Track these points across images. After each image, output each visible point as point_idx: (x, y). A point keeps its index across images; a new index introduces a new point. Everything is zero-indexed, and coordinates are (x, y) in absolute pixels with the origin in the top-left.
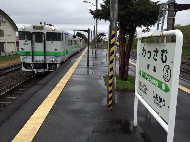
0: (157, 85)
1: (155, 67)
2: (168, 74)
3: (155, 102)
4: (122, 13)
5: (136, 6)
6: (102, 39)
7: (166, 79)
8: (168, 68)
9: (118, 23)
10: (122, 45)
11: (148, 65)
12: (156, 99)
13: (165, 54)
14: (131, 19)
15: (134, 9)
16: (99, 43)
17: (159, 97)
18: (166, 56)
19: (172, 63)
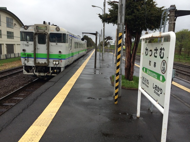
0: (156, 78)
1: (155, 63)
2: (164, 68)
3: (155, 92)
4: (128, 18)
5: (142, 11)
6: (108, 42)
7: (163, 72)
8: (164, 63)
9: (125, 26)
10: (128, 48)
11: (150, 62)
12: (155, 89)
13: (163, 51)
14: (137, 23)
15: (140, 14)
16: (105, 47)
17: (158, 88)
18: (163, 53)
19: (168, 58)
